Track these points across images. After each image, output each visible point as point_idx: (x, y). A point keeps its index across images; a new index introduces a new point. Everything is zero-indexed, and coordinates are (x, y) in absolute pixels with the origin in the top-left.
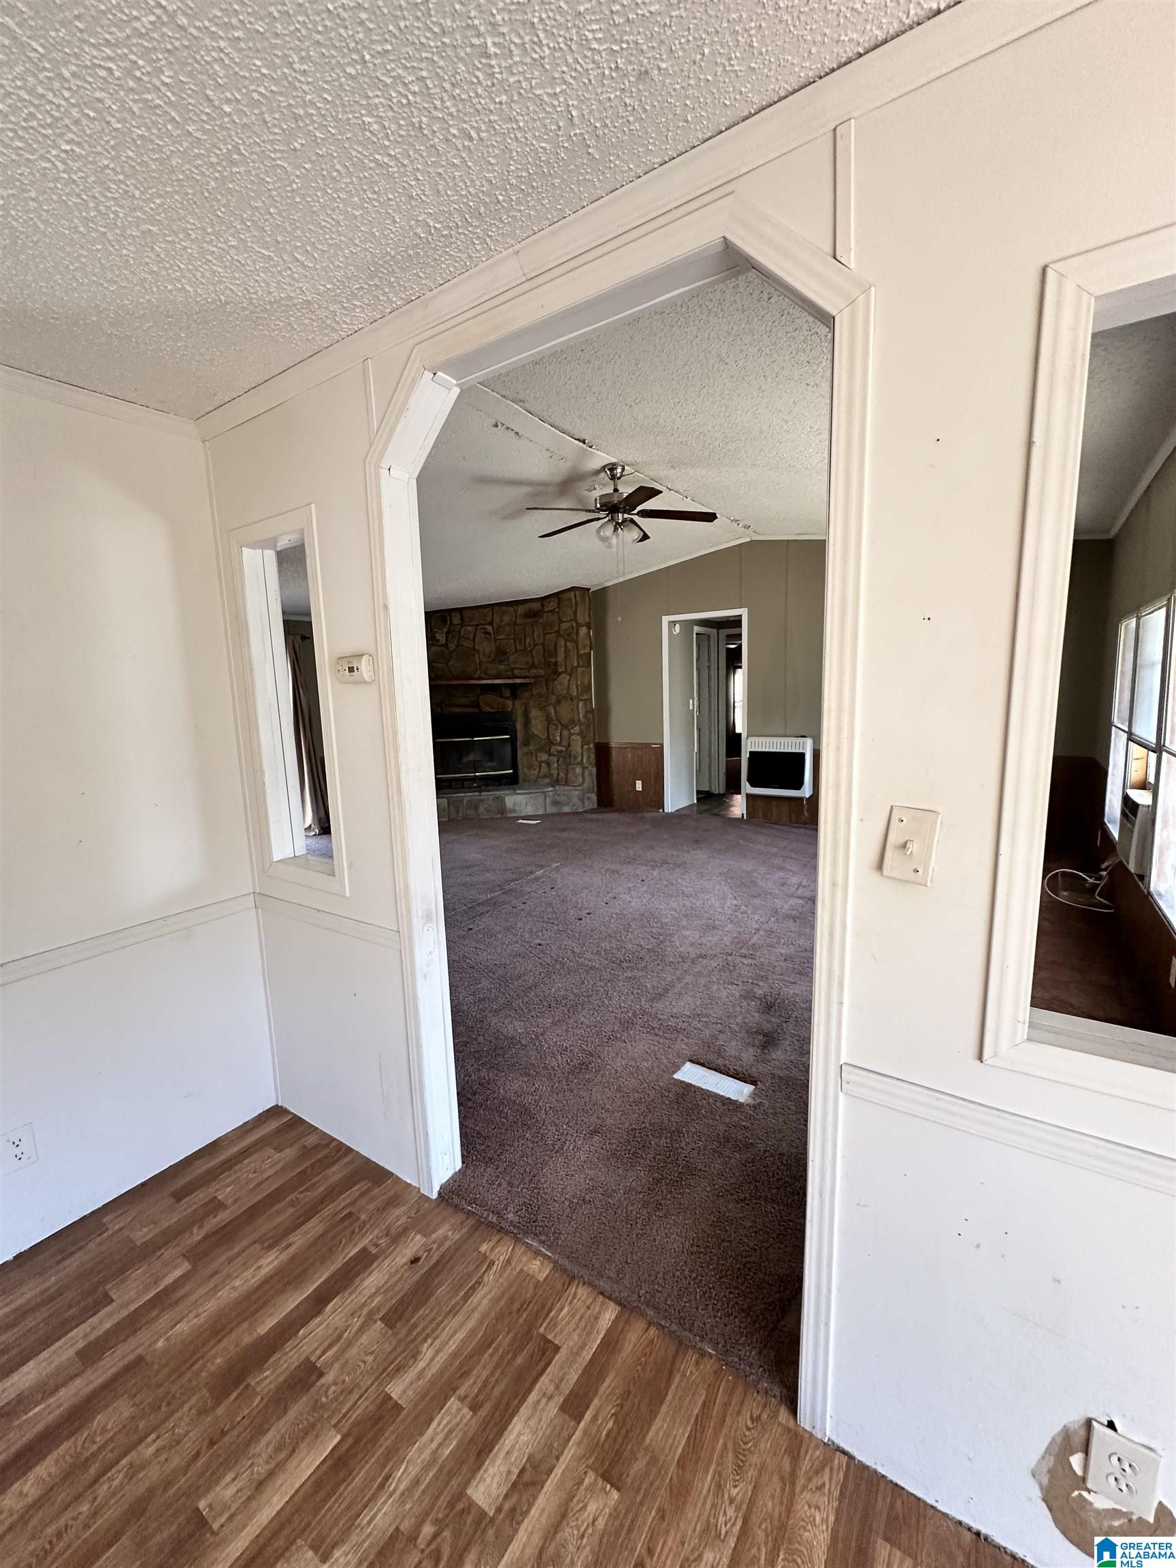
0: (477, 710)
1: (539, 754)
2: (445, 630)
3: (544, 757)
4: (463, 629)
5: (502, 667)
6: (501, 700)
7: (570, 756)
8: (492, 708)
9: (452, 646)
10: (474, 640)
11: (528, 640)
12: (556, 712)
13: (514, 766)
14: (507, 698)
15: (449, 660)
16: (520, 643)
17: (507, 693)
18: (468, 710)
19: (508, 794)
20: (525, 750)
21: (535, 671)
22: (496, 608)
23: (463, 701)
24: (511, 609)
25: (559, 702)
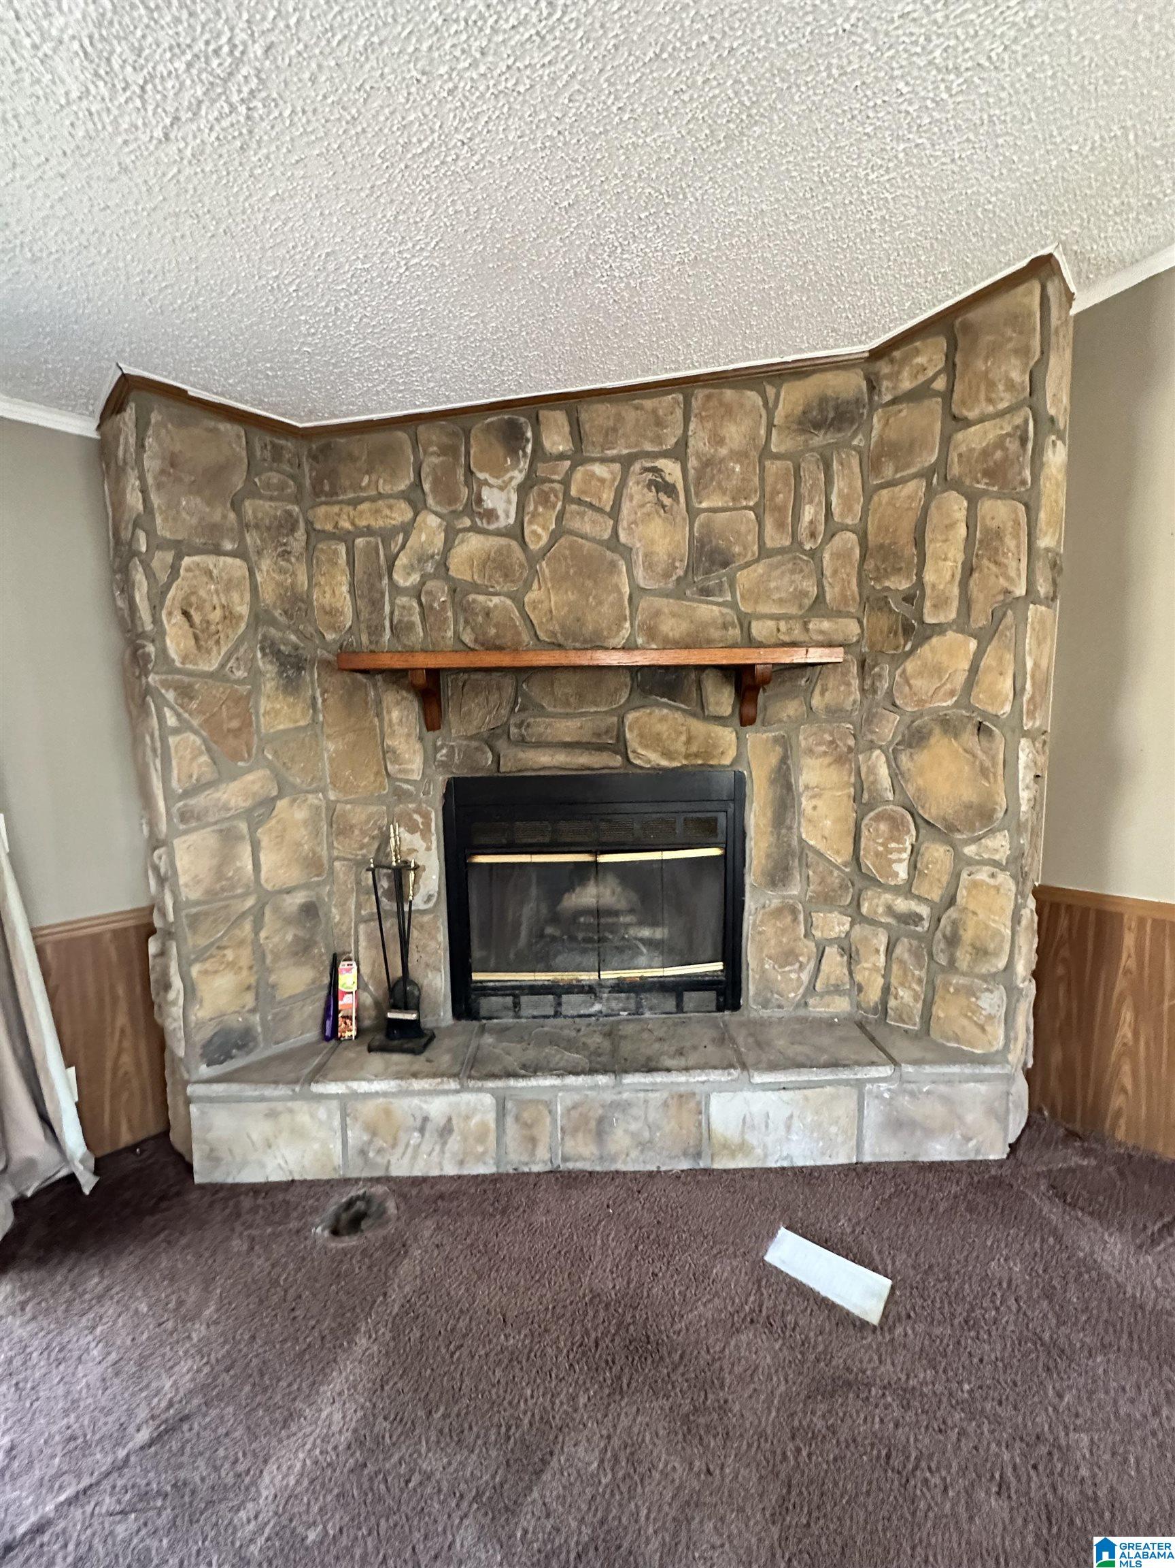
0: (617, 761)
1: (818, 917)
2: (518, 476)
3: (835, 924)
4: (578, 475)
5: (708, 611)
6: (699, 727)
7: (953, 941)
8: (667, 754)
9: (538, 533)
10: (615, 513)
11: (808, 513)
12: (896, 774)
13: (731, 951)
14: (719, 720)
15: (528, 587)
16: (780, 525)
17: (723, 700)
18: (584, 759)
19: (721, 1088)
20: (774, 899)
21: (826, 625)
22: (700, 394)
23: (567, 729)
24: (753, 397)
25: (915, 738)
